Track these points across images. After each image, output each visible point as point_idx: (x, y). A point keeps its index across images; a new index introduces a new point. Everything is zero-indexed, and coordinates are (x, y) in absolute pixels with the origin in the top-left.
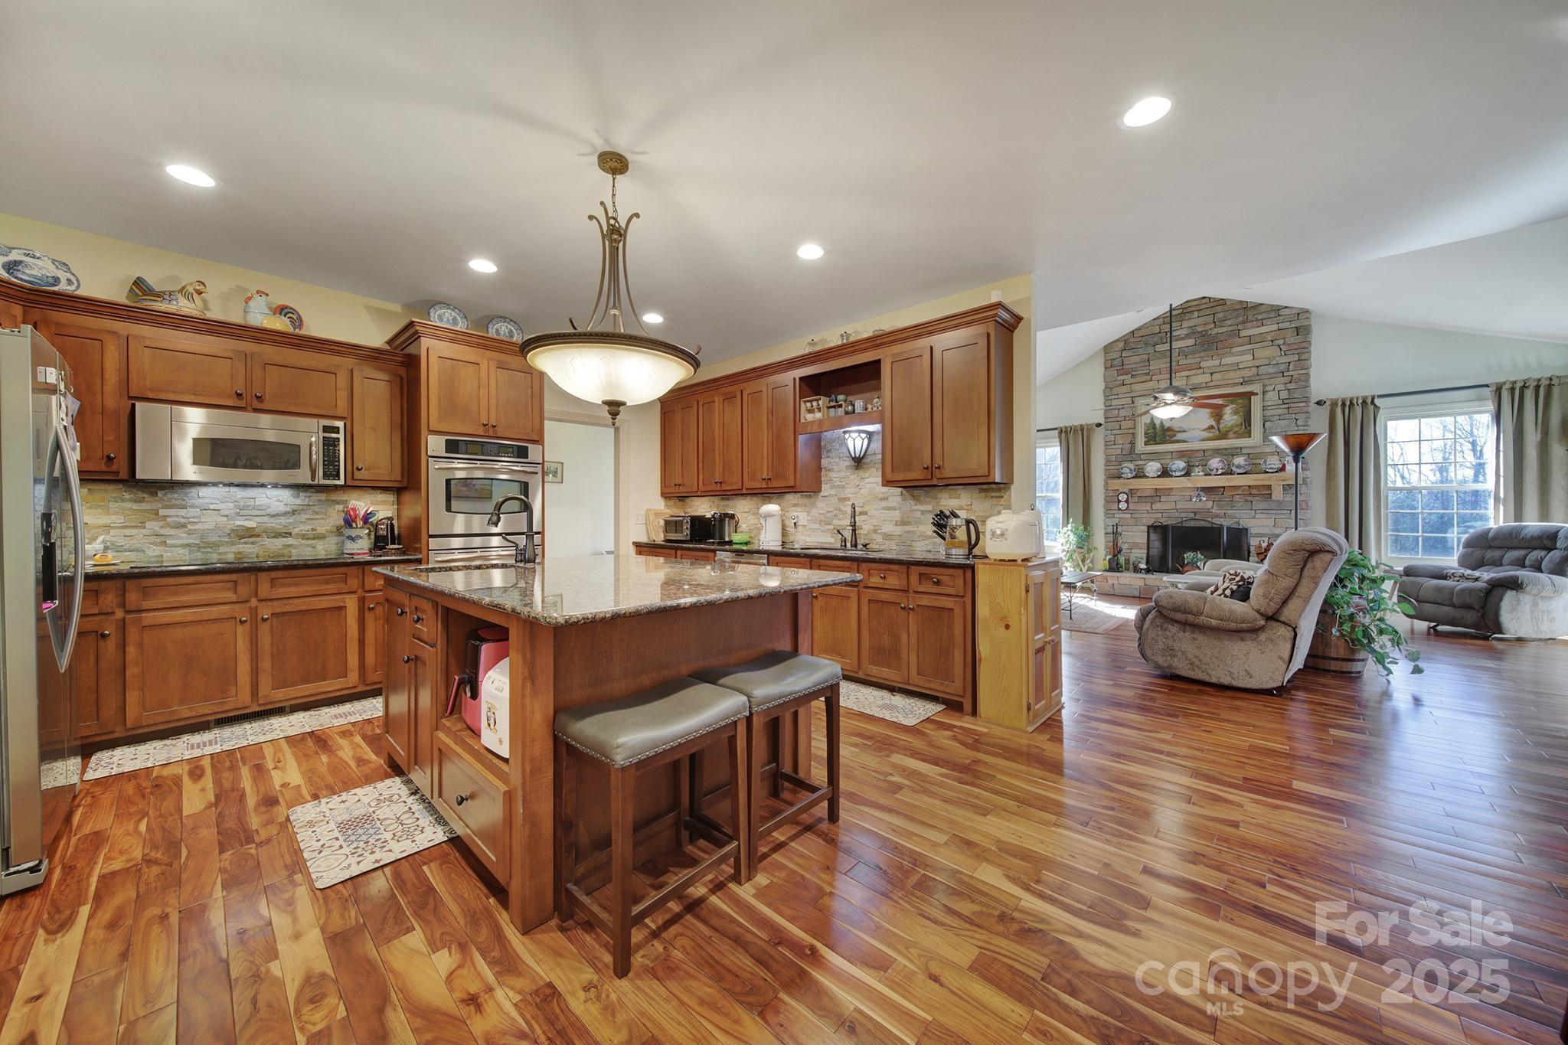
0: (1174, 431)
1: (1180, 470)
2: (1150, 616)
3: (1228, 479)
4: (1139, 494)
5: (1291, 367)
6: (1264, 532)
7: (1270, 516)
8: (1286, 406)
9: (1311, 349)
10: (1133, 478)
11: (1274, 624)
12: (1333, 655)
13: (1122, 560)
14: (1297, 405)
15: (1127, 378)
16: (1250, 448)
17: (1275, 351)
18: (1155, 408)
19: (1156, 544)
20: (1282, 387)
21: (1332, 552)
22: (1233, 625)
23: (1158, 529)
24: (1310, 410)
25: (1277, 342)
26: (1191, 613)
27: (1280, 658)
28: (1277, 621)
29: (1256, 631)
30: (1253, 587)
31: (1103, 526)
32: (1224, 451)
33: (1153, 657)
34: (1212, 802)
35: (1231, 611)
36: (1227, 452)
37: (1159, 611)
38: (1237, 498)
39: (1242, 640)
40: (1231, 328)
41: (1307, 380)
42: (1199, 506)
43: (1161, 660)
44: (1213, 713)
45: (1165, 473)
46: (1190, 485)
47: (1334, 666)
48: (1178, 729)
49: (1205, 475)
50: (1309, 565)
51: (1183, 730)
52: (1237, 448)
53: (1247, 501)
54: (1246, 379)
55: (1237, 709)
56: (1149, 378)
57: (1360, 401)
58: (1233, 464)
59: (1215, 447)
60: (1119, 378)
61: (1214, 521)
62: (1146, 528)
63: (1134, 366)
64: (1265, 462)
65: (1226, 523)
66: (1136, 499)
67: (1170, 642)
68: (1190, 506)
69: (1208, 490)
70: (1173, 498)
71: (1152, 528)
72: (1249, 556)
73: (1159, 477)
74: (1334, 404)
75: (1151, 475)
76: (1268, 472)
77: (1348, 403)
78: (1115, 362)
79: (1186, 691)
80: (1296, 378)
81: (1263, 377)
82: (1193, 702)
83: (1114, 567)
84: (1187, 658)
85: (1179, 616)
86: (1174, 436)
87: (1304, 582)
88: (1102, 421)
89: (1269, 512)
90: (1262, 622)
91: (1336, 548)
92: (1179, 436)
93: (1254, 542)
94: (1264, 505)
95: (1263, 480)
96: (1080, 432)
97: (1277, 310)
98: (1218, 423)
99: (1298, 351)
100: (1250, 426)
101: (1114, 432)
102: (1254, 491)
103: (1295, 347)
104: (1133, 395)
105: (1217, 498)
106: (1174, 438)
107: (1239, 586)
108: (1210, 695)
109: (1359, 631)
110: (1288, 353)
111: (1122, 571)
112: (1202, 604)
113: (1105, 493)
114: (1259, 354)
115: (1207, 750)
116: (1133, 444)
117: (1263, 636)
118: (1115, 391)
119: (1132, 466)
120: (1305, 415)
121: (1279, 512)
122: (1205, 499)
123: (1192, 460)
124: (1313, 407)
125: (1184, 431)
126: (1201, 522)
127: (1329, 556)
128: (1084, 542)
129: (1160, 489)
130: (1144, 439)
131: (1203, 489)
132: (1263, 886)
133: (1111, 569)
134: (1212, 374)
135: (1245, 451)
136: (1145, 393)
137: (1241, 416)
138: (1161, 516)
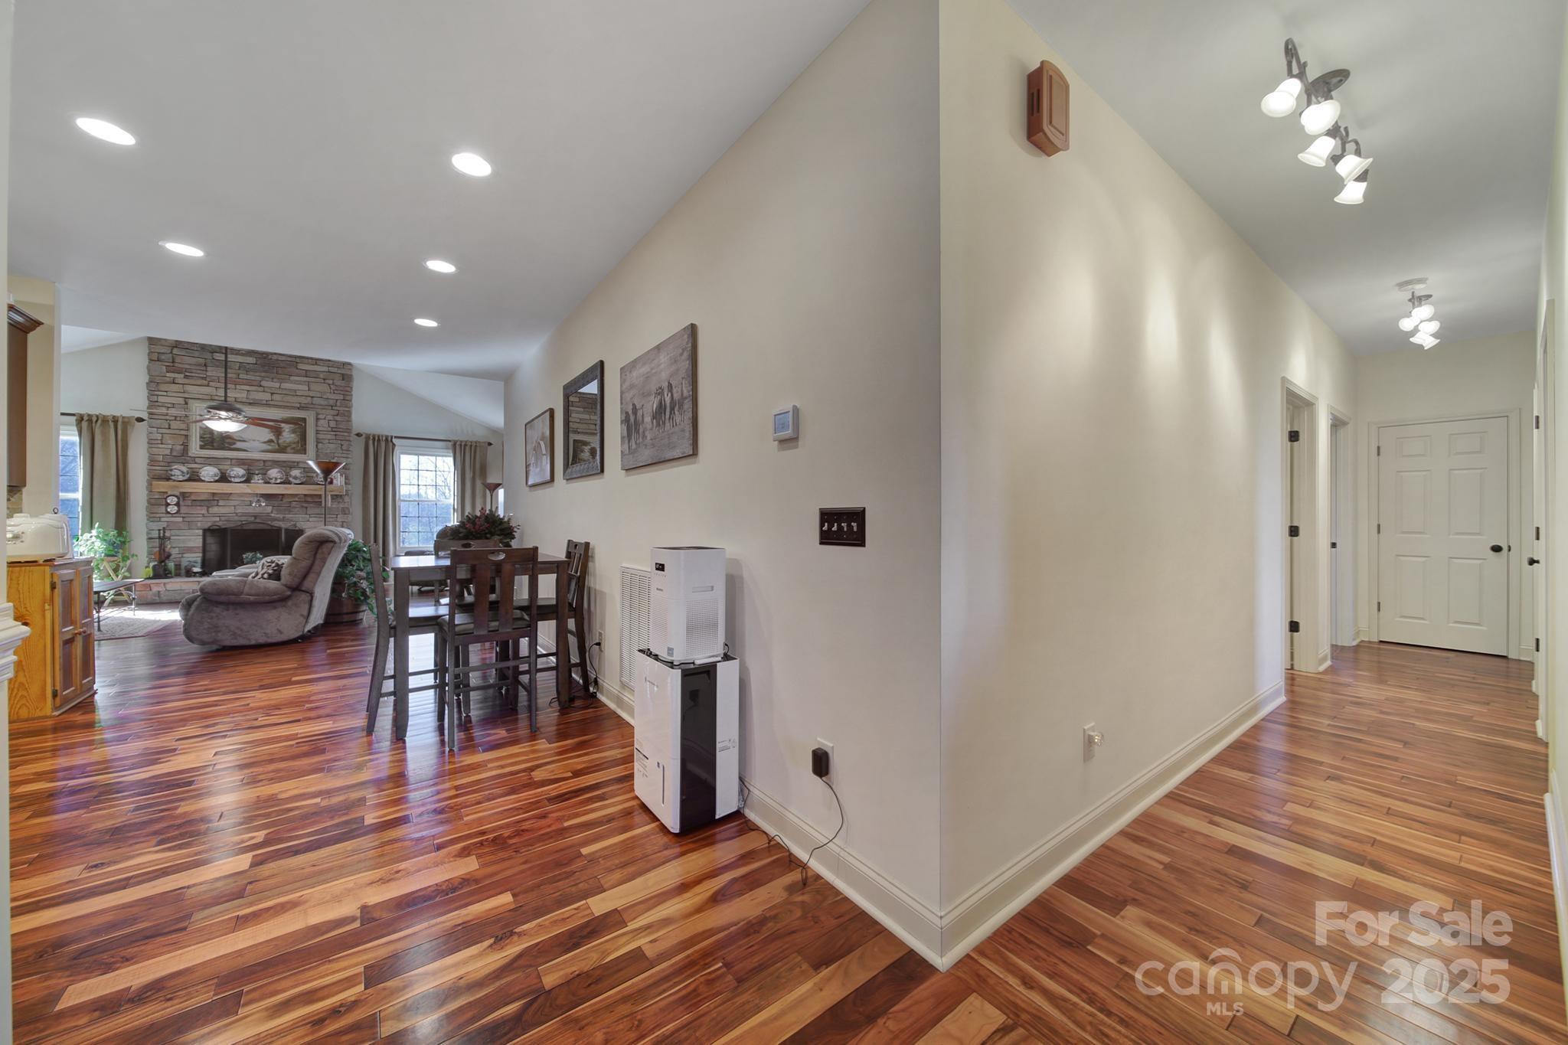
0: (232, 441)
1: (239, 477)
2: (196, 603)
3: (286, 488)
4: (193, 498)
5: (338, 404)
7: (321, 519)
8: (334, 433)
9: (353, 393)
10: (186, 481)
11: (298, 593)
12: (345, 611)
13: (171, 565)
14: (342, 434)
15: (179, 377)
17: (326, 388)
18: (209, 419)
19: (213, 547)
20: (331, 418)
21: (333, 542)
22: (267, 598)
23: (216, 533)
24: (351, 439)
25: (327, 381)
26: (233, 594)
27: (302, 615)
28: (299, 590)
29: (284, 600)
30: (283, 569)
31: (145, 530)
32: (282, 463)
33: (199, 638)
35: (266, 588)
36: (285, 464)
37: (203, 598)
38: (294, 504)
39: (274, 608)
41: (349, 416)
42: (258, 510)
43: (205, 637)
45: (224, 478)
46: (250, 491)
47: (346, 618)
49: (265, 483)
50: (320, 551)
52: (294, 462)
53: (302, 507)
54: (303, 405)
56: (205, 382)
57: (384, 438)
58: (291, 476)
59: (275, 459)
60: (168, 375)
61: (273, 523)
62: (201, 532)
63: (187, 366)
65: (283, 525)
66: (189, 503)
67: (214, 621)
68: (250, 510)
69: (268, 497)
70: (232, 503)
71: (207, 532)
73: (216, 481)
74: (368, 437)
75: (207, 480)
76: (319, 484)
77: (377, 438)
78: (163, 357)
80: (341, 413)
81: (317, 407)
83: (161, 572)
84: (229, 631)
85: (223, 598)
86: (234, 444)
87: (317, 562)
88: (145, 416)
89: (321, 516)
90: (289, 593)
91: (337, 540)
92: (239, 445)
94: (317, 511)
95: (316, 490)
96: (112, 424)
98: (278, 439)
99: (343, 392)
100: (306, 445)
101: (161, 431)
102: (309, 499)
103: (341, 388)
104: (186, 396)
105: (276, 503)
106: (235, 447)
107: (275, 570)
109: (359, 592)
110: (336, 392)
111: (172, 577)
112: (244, 587)
113: (148, 495)
114: (313, 387)
116: (186, 447)
117: (290, 603)
118: (163, 387)
119: (184, 469)
120: (347, 443)
122: (264, 504)
123: (251, 468)
124: (353, 437)
125: (244, 441)
126: (261, 525)
127: (332, 544)
128: (118, 548)
129: (216, 493)
130: (199, 443)
131: (263, 496)
133: (156, 576)
134: (272, 394)
135: (300, 465)
136: (201, 396)
137: (298, 435)
138: (218, 519)
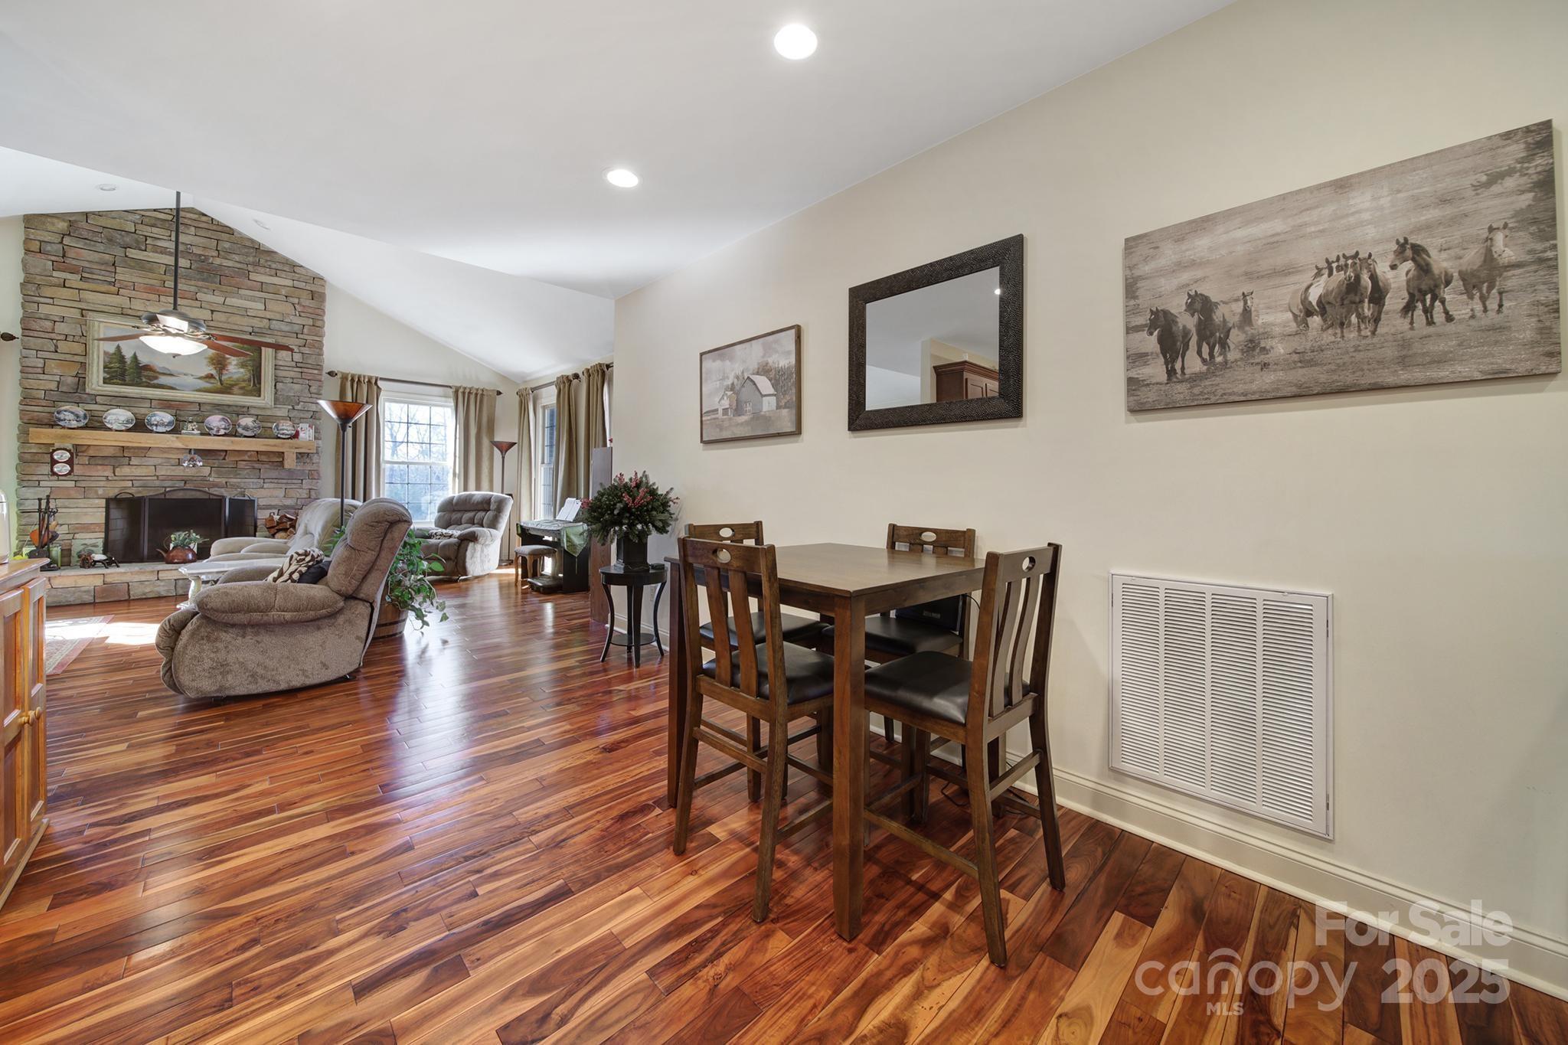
0: (154, 371)
1: (163, 425)
2: (189, 627)
3: (231, 442)
4: (92, 453)
5: (305, 330)
6: (273, 504)
7: (280, 486)
8: (300, 370)
9: (326, 317)
10: (82, 428)
11: (353, 603)
13: (58, 551)
14: (311, 371)
15: (73, 279)
16: (259, 408)
17: (289, 309)
18: (146, 334)
19: (120, 524)
22: (311, 614)
23: (127, 506)
24: (323, 378)
25: (291, 299)
26: (258, 610)
28: (356, 598)
29: (333, 615)
30: (332, 566)
31: (16, 499)
32: (226, 408)
33: (194, 684)
34: (368, 837)
35: (310, 599)
36: (231, 409)
37: (204, 617)
38: (242, 465)
39: (319, 628)
40: (239, 266)
41: (320, 348)
42: (191, 472)
44: (299, 728)
45: (140, 426)
46: (179, 445)
48: (272, 767)
49: (202, 434)
51: (278, 765)
52: (244, 407)
53: (254, 468)
54: (256, 330)
55: (323, 710)
56: (114, 289)
57: (366, 380)
58: (239, 425)
59: (216, 402)
60: (55, 274)
61: (212, 491)
62: (103, 502)
63: (84, 264)
64: (277, 426)
65: (228, 494)
66: (85, 460)
67: (222, 655)
68: (178, 471)
69: (205, 453)
70: (151, 461)
71: (111, 503)
72: (255, 531)
73: (129, 430)
74: (344, 378)
75: (115, 427)
76: (279, 438)
77: (356, 379)
78: (47, 248)
79: (248, 714)
80: (310, 344)
81: (276, 333)
82: (267, 724)
84: (246, 669)
85: (238, 617)
86: (156, 378)
88: (16, 332)
89: (280, 481)
90: (342, 604)
92: (163, 380)
93: (262, 515)
94: (274, 474)
95: (275, 446)
97: (293, 267)
98: (220, 374)
99: (313, 316)
100: (260, 383)
101: (42, 354)
102: (263, 458)
103: (310, 310)
104: (84, 306)
105: (217, 463)
106: (155, 382)
107: (311, 568)
108: (281, 706)
110: (302, 314)
111: (60, 569)
112: (273, 596)
113: (24, 448)
114: (271, 305)
115: (322, 775)
116: (81, 380)
117: (341, 619)
118: (45, 292)
119: (79, 411)
120: (317, 383)
121: (289, 481)
122: (201, 464)
123: (182, 413)
124: (325, 377)
126: (194, 493)
129: (128, 447)
130: (102, 375)
131: (198, 452)
132: (475, 895)
134: (212, 311)
135: (252, 411)
136: (106, 309)
137: (249, 371)
138: (129, 484)
